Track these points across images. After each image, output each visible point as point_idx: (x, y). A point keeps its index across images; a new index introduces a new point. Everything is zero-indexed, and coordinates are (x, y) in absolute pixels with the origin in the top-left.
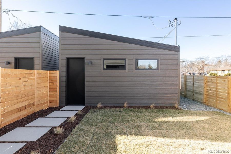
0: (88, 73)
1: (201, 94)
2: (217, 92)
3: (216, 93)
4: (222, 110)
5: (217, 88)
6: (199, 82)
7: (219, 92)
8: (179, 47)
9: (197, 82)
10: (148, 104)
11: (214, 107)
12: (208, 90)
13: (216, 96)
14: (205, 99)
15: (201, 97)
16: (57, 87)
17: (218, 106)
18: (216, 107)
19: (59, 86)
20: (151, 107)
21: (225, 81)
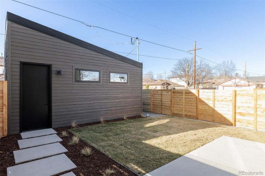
0: (57, 86)
1: (148, 105)
2: (162, 101)
3: (161, 103)
4: (166, 114)
5: (162, 99)
6: (145, 95)
7: (164, 101)
8: (142, 64)
9: (144, 95)
10: (120, 117)
11: (160, 114)
12: (154, 100)
13: (161, 105)
14: (152, 109)
15: (149, 107)
16: (4, 106)
17: (163, 112)
18: (161, 114)
19: (7, 105)
20: (124, 119)
21: (168, 93)
